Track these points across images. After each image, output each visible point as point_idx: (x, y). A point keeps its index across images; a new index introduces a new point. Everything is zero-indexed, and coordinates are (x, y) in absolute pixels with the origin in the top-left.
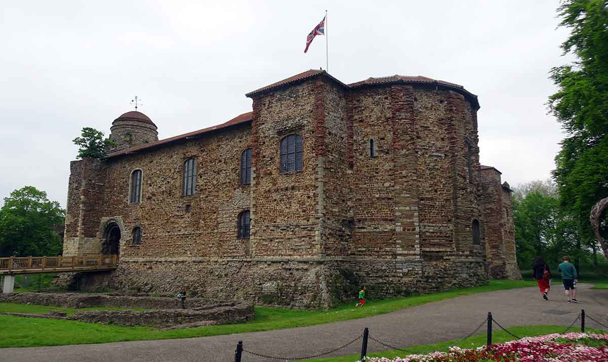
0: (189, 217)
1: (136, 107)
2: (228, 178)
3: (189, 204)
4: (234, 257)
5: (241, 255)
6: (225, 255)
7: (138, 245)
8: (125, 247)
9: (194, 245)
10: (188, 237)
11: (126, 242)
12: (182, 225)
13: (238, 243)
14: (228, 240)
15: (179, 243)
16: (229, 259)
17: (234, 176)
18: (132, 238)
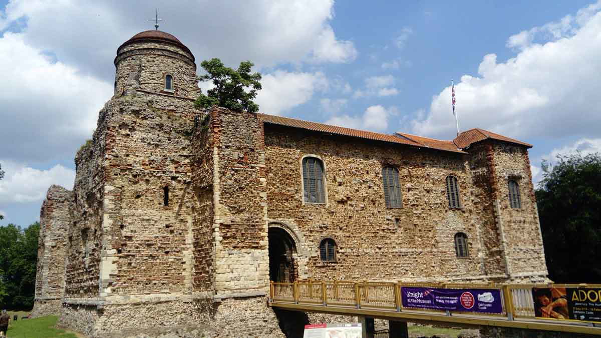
0: (402, 233)
1: (157, 27)
2: (440, 200)
3: (398, 218)
4: (457, 276)
5: (463, 273)
6: (449, 274)
7: (333, 264)
8: (307, 268)
9: (415, 264)
10: (406, 256)
11: (310, 259)
12: (396, 241)
13: (459, 263)
14: (449, 260)
15: (398, 262)
16: (454, 278)
17: (444, 198)
18: (319, 253)
